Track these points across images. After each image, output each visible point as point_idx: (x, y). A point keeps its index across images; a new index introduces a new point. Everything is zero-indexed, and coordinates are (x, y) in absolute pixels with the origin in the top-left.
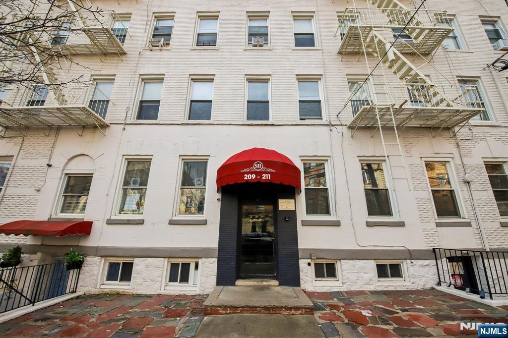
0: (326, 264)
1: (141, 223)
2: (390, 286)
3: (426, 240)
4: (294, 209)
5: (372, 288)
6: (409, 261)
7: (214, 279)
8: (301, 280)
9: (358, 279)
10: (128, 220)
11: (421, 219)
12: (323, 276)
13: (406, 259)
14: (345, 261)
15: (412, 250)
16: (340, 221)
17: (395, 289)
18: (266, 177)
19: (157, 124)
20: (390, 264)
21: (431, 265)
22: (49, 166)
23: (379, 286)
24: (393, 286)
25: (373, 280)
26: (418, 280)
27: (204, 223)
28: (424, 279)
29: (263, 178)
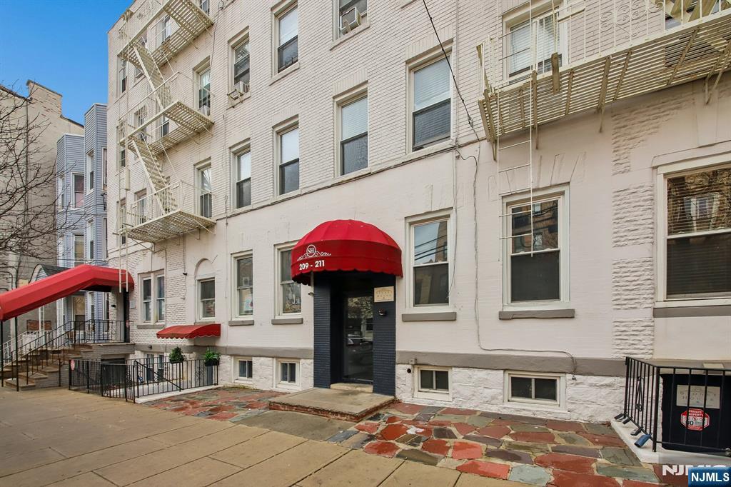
0: (436, 371)
1: (251, 324)
2: (524, 410)
3: (619, 342)
4: (393, 300)
5: (493, 409)
6: (569, 377)
7: (311, 381)
8: (397, 389)
9: (473, 395)
10: (243, 321)
11: (615, 302)
12: (431, 387)
13: (565, 373)
14: (457, 369)
15: (579, 359)
16: (455, 313)
17: (533, 416)
18: (320, 264)
19: (251, 210)
20: (535, 379)
21: (615, 386)
22: (186, 274)
23: (505, 408)
24: (530, 411)
25: (497, 399)
26: (582, 407)
27: (301, 322)
28: (594, 406)
29: (317, 266)
